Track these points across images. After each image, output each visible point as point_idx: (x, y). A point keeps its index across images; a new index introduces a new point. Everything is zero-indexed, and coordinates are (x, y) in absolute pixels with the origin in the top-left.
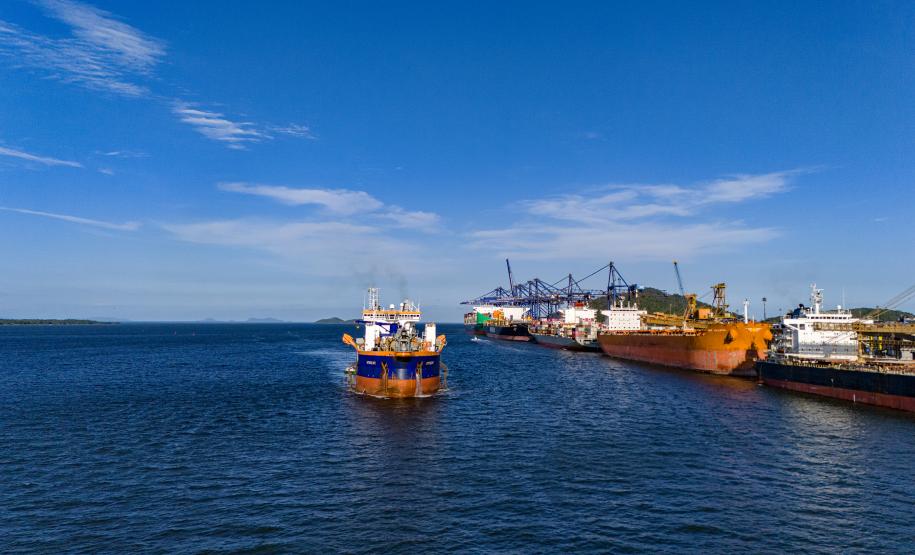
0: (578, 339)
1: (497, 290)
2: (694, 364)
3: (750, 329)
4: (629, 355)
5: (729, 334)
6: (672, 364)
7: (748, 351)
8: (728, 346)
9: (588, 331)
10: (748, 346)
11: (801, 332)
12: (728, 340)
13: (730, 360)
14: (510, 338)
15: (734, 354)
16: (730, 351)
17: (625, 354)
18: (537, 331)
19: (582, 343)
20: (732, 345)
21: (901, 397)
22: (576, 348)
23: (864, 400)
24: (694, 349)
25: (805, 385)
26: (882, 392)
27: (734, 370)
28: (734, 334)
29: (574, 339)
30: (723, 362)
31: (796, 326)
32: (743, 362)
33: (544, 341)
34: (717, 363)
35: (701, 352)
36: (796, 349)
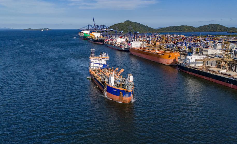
0: (122, 48)
1: (89, 25)
2: (160, 62)
3: (175, 54)
4: (140, 55)
5: (170, 55)
6: (153, 61)
7: (174, 59)
8: (169, 58)
9: (125, 46)
10: (174, 58)
11: (191, 59)
12: (170, 57)
13: (170, 62)
14: (97, 43)
15: (171, 60)
16: (170, 59)
17: (138, 55)
18: (107, 43)
19: (123, 49)
20: (170, 58)
21: (216, 80)
22: (121, 51)
23: (207, 79)
24: (160, 58)
25: (192, 73)
26: (211, 78)
27: (170, 64)
28: (171, 55)
29: (121, 48)
30: (168, 62)
31: (190, 58)
32: (173, 62)
33: (110, 46)
34: (166, 62)
35: (162, 59)
36: (189, 63)
